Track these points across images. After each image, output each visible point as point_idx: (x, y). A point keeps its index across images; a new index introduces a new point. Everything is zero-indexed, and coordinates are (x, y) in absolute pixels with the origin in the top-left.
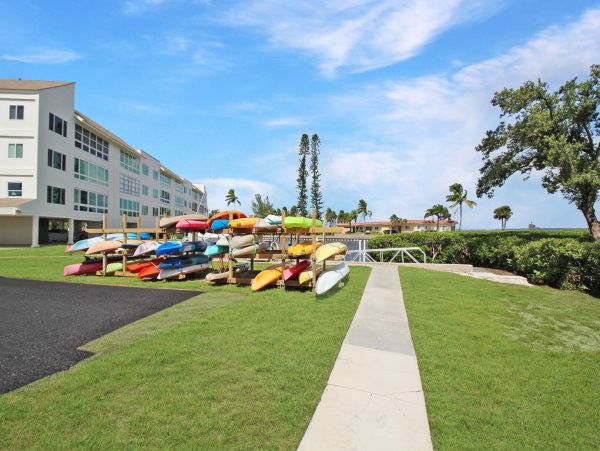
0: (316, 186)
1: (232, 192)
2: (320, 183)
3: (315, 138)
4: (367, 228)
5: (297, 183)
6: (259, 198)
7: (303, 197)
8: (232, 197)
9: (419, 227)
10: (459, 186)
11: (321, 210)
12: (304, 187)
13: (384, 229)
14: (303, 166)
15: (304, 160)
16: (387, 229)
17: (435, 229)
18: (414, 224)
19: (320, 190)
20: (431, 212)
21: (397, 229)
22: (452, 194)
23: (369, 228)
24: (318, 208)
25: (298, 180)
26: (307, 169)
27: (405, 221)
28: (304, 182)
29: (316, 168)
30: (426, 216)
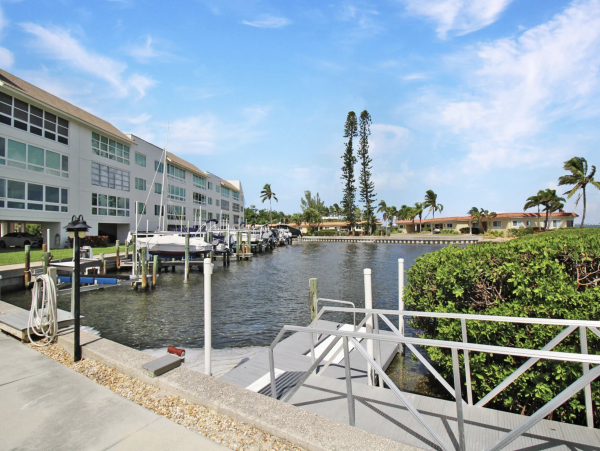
0: (366, 174)
1: (267, 187)
2: (371, 171)
3: (365, 115)
4: (437, 226)
5: (342, 173)
6: (308, 196)
7: (350, 189)
8: (268, 192)
9: (515, 222)
10: (581, 161)
11: (373, 205)
12: (351, 176)
13: (460, 227)
14: (350, 151)
15: (350, 143)
16: (466, 226)
17: (542, 225)
18: (507, 218)
19: (371, 179)
20: (534, 201)
21: (480, 226)
22: (569, 173)
23: (439, 225)
24: (369, 202)
25: (343, 169)
26: (355, 153)
27: (494, 215)
28: (351, 170)
29: (366, 152)
30: (526, 207)
